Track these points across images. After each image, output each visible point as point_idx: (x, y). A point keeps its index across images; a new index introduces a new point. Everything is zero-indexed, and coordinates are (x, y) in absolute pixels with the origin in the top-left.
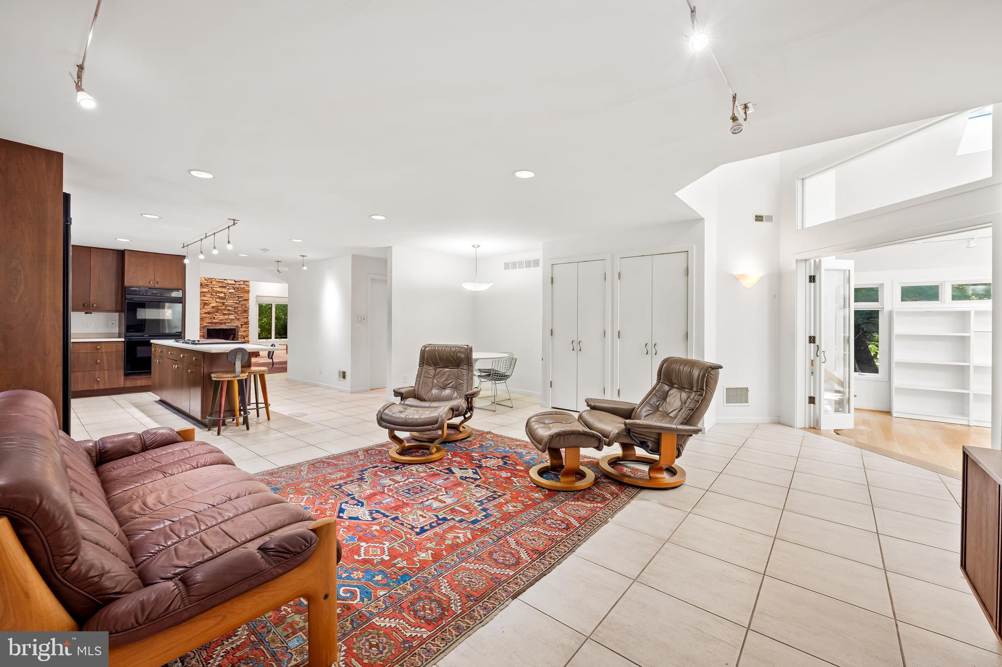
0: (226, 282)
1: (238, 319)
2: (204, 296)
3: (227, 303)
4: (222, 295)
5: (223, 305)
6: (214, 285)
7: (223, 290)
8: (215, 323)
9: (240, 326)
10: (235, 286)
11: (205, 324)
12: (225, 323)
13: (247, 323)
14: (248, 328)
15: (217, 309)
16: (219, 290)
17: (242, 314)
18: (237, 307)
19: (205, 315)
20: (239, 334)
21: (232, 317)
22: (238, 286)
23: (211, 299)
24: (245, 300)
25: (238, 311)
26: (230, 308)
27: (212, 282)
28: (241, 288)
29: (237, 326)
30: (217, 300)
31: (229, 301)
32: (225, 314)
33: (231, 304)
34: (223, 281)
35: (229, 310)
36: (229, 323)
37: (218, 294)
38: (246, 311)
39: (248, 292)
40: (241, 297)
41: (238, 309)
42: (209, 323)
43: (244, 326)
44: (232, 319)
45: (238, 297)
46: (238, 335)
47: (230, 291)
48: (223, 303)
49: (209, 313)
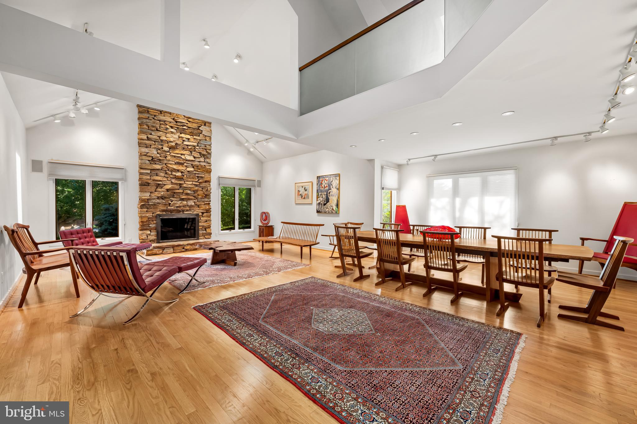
0: (183, 157)
1: (198, 206)
2: (157, 175)
3: (185, 185)
4: (179, 174)
5: (180, 187)
6: (169, 160)
7: (181, 168)
8: (171, 211)
9: (201, 214)
10: (194, 163)
11: (159, 213)
12: (183, 211)
13: (208, 211)
14: (210, 216)
15: (172, 193)
16: (175, 167)
17: (203, 200)
18: (197, 191)
19: (158, 201)
20: (200, 224)
21: (191, 203)
22: (198, 163)
23: (165, 179)
24: (206, 182)
25: (198, 195)
26: (189, 192)
27: (166, 157)
28: (202, 166)
29: (197, 215)
30: (173, 181)
31: (188, 183)
32: (183, 200)
33: (190, 186)
34: (180, 155)
35: (187, 194)
36: (187, 210)
37: (174, 173)
38: (207, 196)
39: (209, 171)
40: (202, 177)
41: (199, 193)
42: (163, 211)
43: (205, 214)
44: (191, 206)
45: (198, 177)
46: (199, 226)
47: (189, 169)
48: (180, 184)
49: (162, 198)
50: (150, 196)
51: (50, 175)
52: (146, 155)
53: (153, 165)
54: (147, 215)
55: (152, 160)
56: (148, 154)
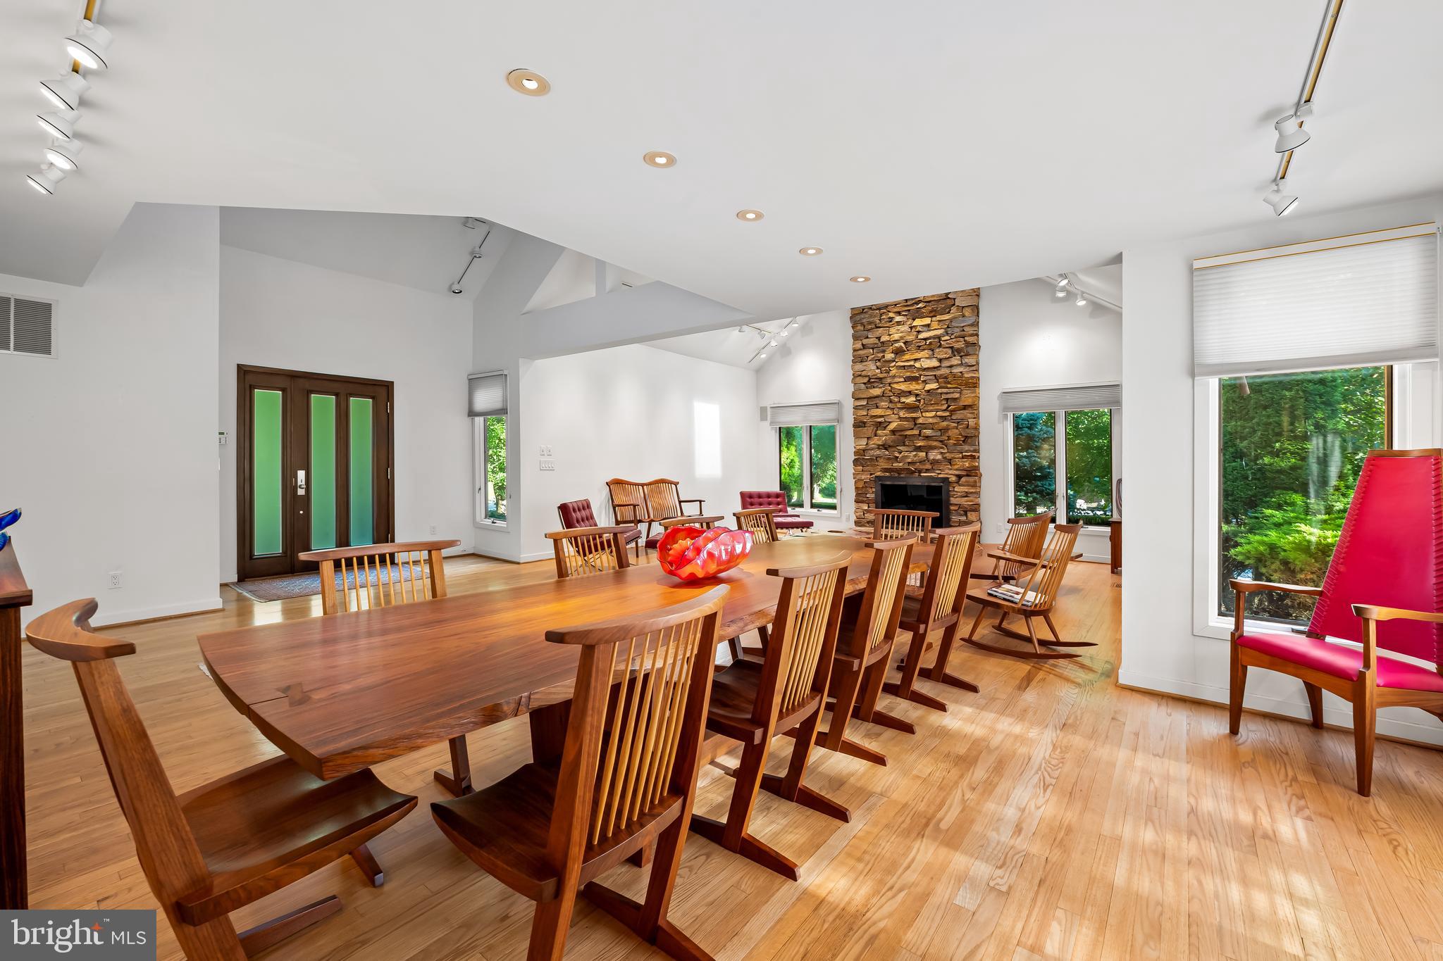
0: (917, 365)
1: (950, 461)
2: (877, 407)
3: (920, 421)
4: (911, 400)
5: (916, 424)
6: (894, 376)
7: (914, 387)
8: (899, 471)
9: (953, 479)
10: (938, 373)
11: (879, 474)
12: (920, 472)
13: (973, 472)
14: (974, 485)
15: (900, 437)
16: (904, 387)
17: (959, 448)
18: (946, 429)
19: (878, 452)
20: (953, 500)
21: (934, 455)
22: (948, 371)
23: (889, 412)
24: (965, 407)
25: (949, 438)
26: (928, 432)
27: (888, 372)
28: (954, 376)
29: (946, 480)
30: (902, 414)
31: (928, 414)
32: (919, 449)
33: (931, 420)
34: (912, 363)
35: (927, 438)
36: (927, 471)
37: (903, 400)
38: (970, 437)
39: (974, 384)
40: (955, 399)
41: (950, 433)
42: (886, 470)
43: (963, 479)
44: (935, 462)
45: (947, 400)
46: (949, 504)
47: (928, 387)
48: (915, 419)
49: (885, 447)
50: (867, 444)
51: (772, 423)
52: (860, 376)
53: (871, 391)
54: (863, 477)
55: (869, 381)
56: (863, 373)
